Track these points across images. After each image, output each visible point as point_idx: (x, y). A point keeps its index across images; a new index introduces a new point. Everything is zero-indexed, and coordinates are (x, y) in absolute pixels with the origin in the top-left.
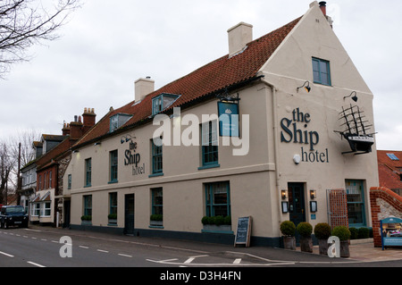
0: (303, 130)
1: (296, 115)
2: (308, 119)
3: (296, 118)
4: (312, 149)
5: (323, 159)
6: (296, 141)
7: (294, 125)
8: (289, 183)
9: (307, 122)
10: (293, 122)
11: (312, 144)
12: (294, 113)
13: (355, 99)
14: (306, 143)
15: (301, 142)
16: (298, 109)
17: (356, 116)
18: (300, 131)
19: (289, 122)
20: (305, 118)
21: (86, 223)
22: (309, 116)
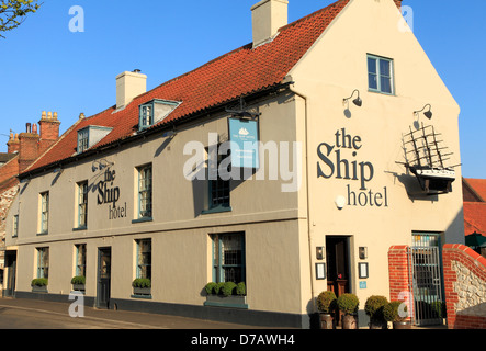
0: (351, 159)
1: (341, 138)
2: (357, 144)
3: (341, 143)
4: (363, 188)
5: (379, 201)
6: (339, 176)
7: (338, 152)
8: (327, 237)
9: (357, 148)
10: (336, 148)
11: (363, 179)
12: (337, 135)
13: (429, 115)
14: (355, 178)
15: (347, 177)
16: (343, 130)
17: (430, 140)
18: (345, 162)
19: (330, 149)
20: (354, 143)
21: (37, 289)
22: (360, 140)
